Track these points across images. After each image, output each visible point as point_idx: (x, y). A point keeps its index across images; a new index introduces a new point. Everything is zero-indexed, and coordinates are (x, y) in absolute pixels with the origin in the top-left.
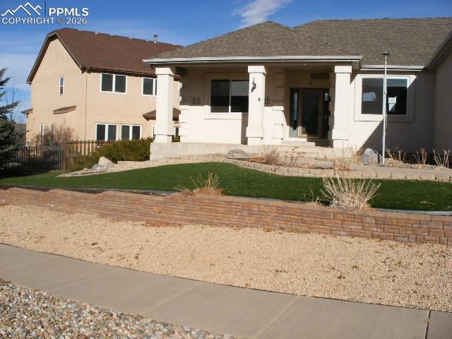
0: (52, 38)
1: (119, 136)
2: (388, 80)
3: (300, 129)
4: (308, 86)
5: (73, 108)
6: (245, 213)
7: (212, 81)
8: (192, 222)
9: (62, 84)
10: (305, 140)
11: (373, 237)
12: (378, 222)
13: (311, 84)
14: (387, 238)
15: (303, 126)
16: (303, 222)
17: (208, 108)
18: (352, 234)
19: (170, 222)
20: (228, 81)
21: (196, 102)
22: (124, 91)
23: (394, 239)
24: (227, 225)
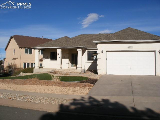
0: (12, 38)
1: (30, 67)
3: (74, 64)
5: (17, 58)
7: (51, 52)
9: (14, 51)
10: (75, 67)
17: (50, 59)
20: (55, 52)
21: (47, 58)
22: (32, 53)
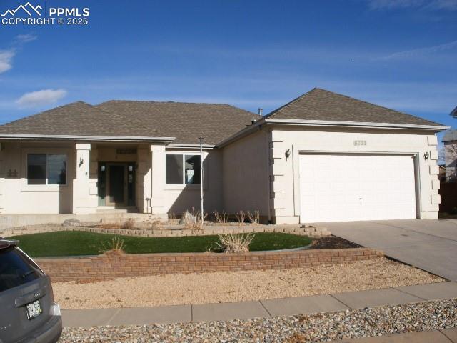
2: (186, 156)
3: (108, 198)
4: (113, 160)
6: (165, 264)
7: (29, 154)
8: (119, 275)
10: (113, 208)
11: (258, 268)
12: (261, 259)
13: (116, 157)
14: (267, 268)
15: (111, 195)
16: (210, 264)
17: (25, 180)
18: (245, 269)
19: (99, 278)
20: (45, 155)
23: (272, 268)
24: (151, 274)
